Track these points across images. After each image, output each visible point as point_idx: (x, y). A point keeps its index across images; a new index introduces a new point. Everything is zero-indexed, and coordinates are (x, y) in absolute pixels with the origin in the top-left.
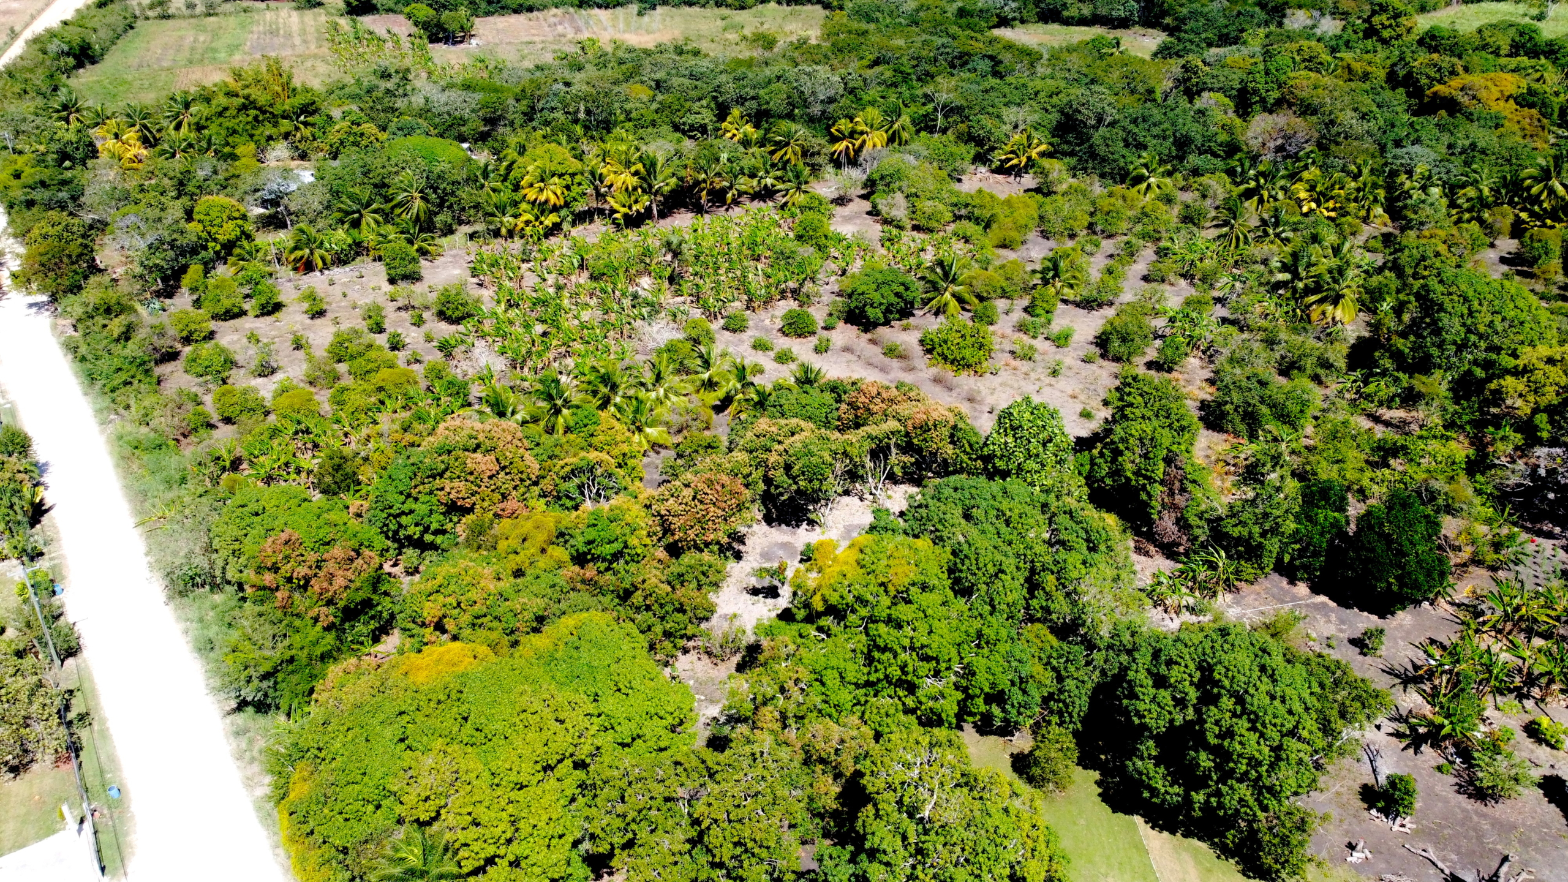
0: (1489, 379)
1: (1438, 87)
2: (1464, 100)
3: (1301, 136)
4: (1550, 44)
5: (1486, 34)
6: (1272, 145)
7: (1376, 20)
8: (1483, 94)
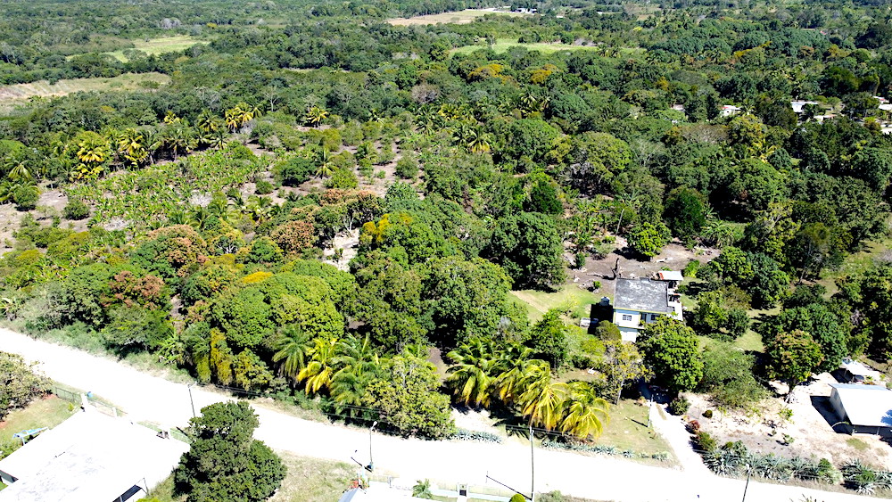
0: (545, 154)
1: (472, 73)
2: (484, 76)
3: (434, 93)
4: (501, 55)
5: (477, 54)
6: (423, 97)
7: (433, 52)
8: (490, 73)
